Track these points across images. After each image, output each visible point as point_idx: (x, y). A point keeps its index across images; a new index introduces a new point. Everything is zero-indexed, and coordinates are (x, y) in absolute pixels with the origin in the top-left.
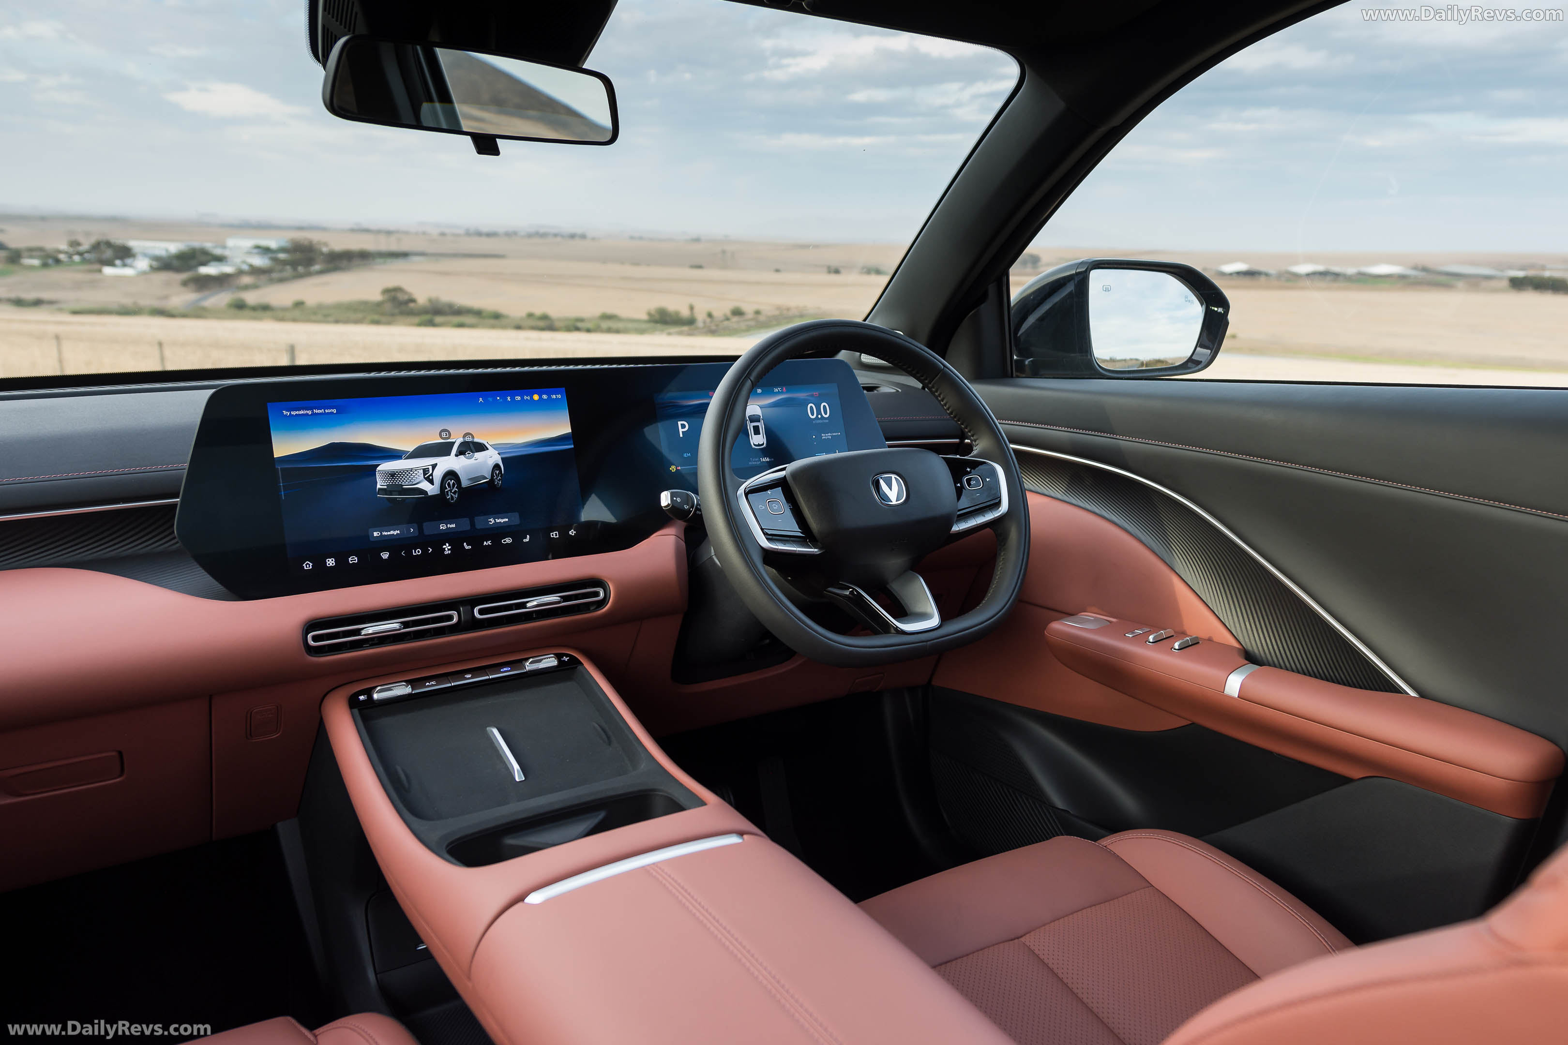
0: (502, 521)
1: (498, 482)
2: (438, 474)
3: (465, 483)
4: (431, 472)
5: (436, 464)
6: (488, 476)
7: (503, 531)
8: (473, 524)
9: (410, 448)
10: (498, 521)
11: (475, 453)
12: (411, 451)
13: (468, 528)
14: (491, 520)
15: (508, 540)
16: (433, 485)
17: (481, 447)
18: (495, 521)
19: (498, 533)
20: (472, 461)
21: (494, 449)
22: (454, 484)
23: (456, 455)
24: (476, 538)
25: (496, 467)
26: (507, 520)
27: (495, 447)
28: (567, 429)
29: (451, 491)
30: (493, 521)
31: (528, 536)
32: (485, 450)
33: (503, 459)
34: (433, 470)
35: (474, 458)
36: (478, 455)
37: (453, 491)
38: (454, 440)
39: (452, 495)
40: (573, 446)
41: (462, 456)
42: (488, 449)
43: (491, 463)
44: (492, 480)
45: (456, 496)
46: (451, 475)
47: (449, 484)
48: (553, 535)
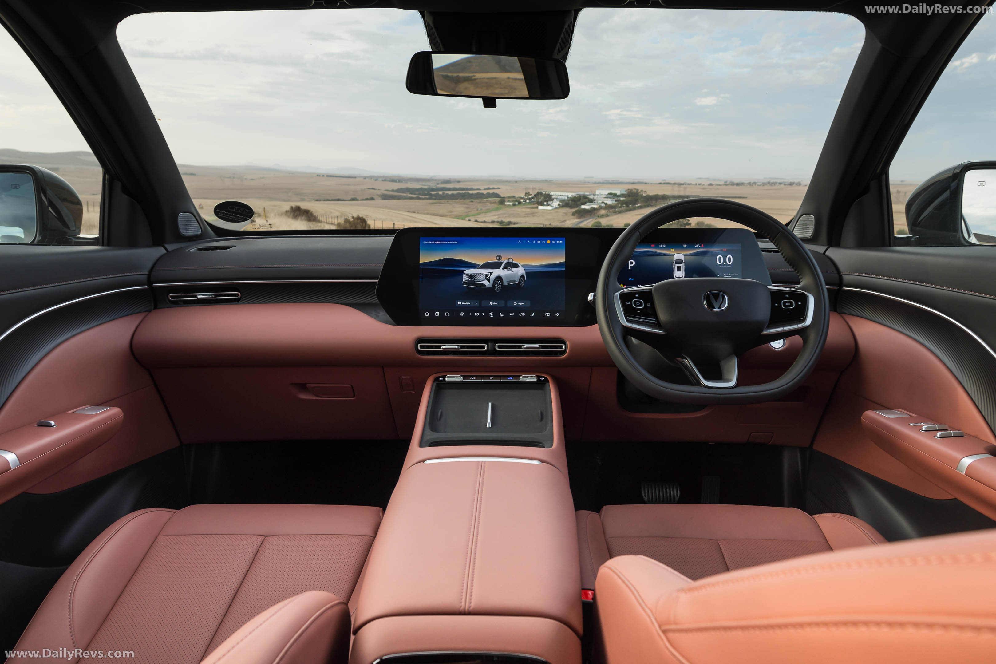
0: (521, 304)
1: (522, 284)
2: (493, 277)
3: (505, 283)
4: (489, 276)
5: (492, 272)
6: (517, 280)
7: (521, 309)
8: (506, 304)
9: (481, 263)
10: (519, 304)
11: (513, 269)
12: (482, 264)
13: (503, 305)
14: (515, 303)
15: (523, 314)
16: (489, 282)
17: (516, 266)
18: (517, 303)
19: (518, 310)
20: (510, 272)
21: (523, 267)
22: (499, 283)
23: (503, 269)
24: (506, 311)
25: (522, 276)
26: (524, 304)
27: (523, 266)
28: (563, 260)
29: (497, 286)
30: (516, 304)
31: (533, 313)
32: (518, 267)
33: (526, 273)
34: (491, 275)
35: (511, 271)
36: (514, 269)
37: (499, 286)
38: (503, 261)
39: (498, 288)
40: (564, 269)
41: (506, 269)
42: (519, 267)
43: (520, 274)
44: (519, 283)
45: (500, 289)
46: (499, 278)
47: (497, 283)
48: (546, 314)
